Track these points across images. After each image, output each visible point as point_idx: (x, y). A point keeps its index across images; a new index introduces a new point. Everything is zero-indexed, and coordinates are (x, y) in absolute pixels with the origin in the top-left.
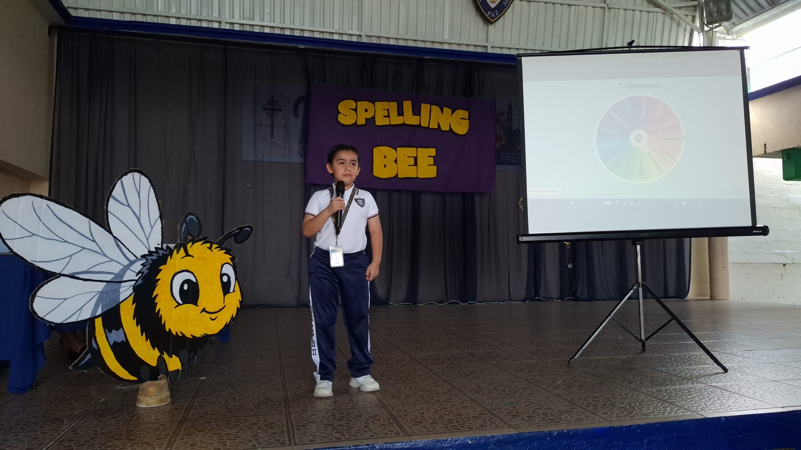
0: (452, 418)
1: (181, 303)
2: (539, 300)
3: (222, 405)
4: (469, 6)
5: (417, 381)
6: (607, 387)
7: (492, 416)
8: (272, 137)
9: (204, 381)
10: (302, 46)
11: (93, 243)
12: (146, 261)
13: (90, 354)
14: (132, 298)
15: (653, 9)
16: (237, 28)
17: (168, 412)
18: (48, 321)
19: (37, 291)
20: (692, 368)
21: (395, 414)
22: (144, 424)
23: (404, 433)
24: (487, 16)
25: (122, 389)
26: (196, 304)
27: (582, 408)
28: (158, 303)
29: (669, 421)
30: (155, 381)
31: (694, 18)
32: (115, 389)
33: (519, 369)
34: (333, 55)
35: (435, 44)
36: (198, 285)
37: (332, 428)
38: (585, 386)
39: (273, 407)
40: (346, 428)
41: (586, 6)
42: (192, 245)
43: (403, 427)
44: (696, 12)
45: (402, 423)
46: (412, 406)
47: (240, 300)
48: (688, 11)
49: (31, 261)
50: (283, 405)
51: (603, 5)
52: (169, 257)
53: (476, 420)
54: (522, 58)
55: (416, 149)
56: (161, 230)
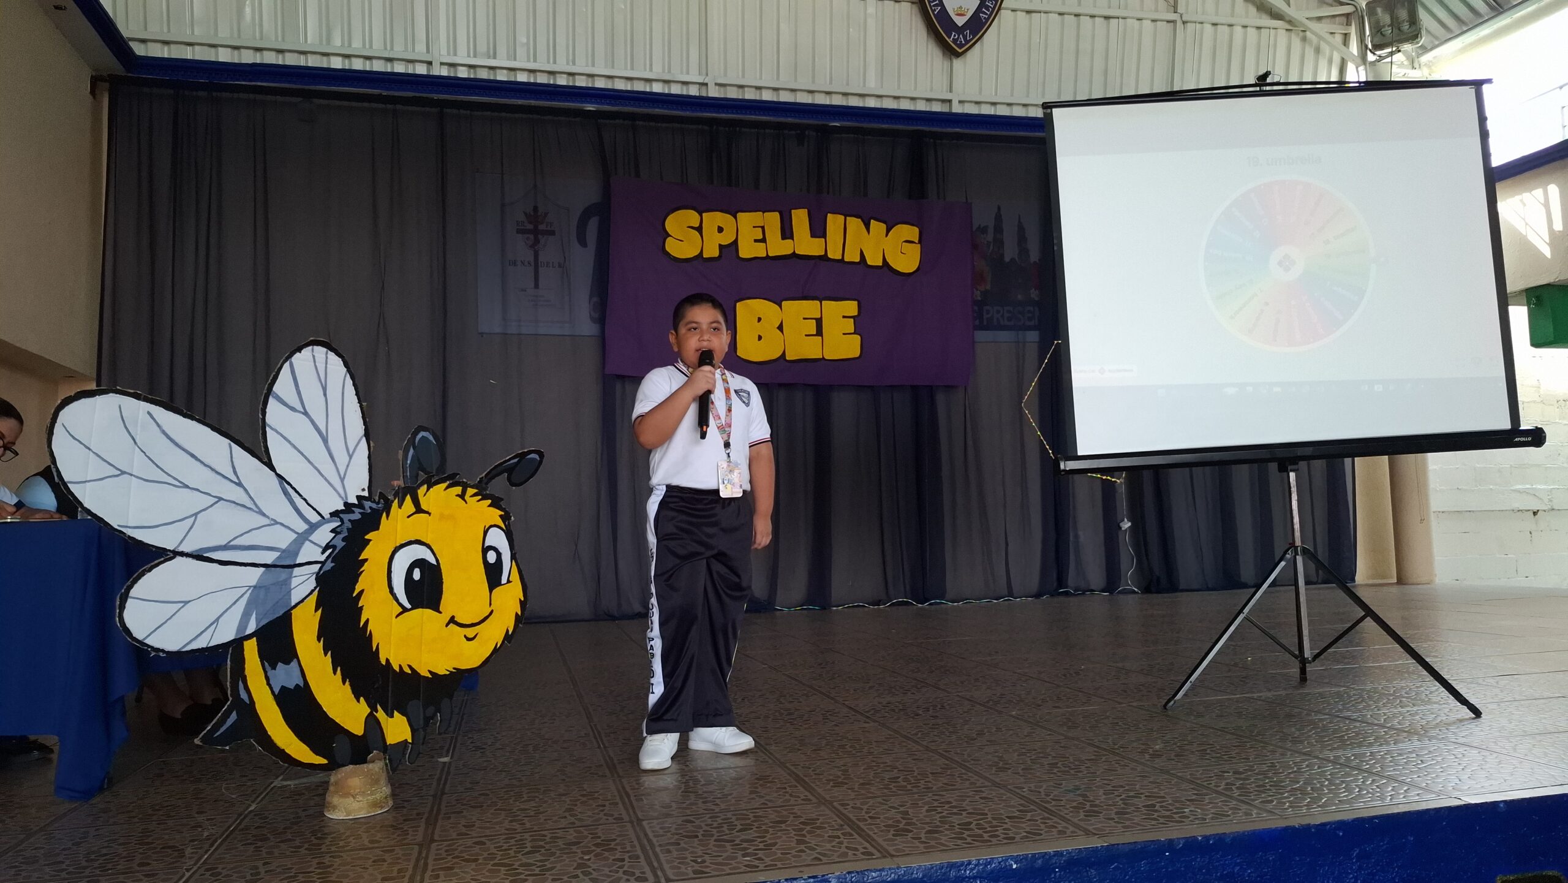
0: (968, 820)
1: (408, 606)
2: (1067, 594)
3: (498, 809)
4: (914, 22)
5: (876, 752)
6: (1255, 753)
7: (1047, 815)
8: (536, 286)
9: (447, 764)
10: (590, 107)
11: (238, 488)
12: (339, 523)
13: (235, 712)
14: (314, 597)
15: (1266, 21)
16: (463, 73)
17: (394, 826)
18: (152, 647)
19: (131, 587)
20: (1408, 711)
21: (851, 816)
22: (348, 851)
23: (879, 851)
24: (950, 41)
25: (286, 786)
26: (436, 608)
27: (1217, 792)
28: (364, 608)
29: (1399, 813)
30: (362, 766)
31: (1346, 36)
32: (272, 786)
33: (1070, 724)
34: (652, 124)
35: (850, 97)
36: (440, 570)
37: (733, 845)
38: (1211, 751)
39: (602, 811)
40: (761, 846)
41: (1139, 19)
42: (428, 490)
43: (874, 840)
44: (1351, 25)
45: (871, 833)
46: (879, 800)
47: (520, 600)
48: (1335, 23)
49: (119, 526)
50: (620, 805)
51: (1172, 16)
52: (384, 514)
53: (1015, 822)
54: (1054, 110)
55: (818, 302)
56: (366, 461)
